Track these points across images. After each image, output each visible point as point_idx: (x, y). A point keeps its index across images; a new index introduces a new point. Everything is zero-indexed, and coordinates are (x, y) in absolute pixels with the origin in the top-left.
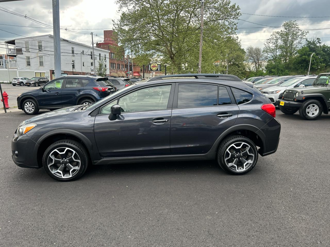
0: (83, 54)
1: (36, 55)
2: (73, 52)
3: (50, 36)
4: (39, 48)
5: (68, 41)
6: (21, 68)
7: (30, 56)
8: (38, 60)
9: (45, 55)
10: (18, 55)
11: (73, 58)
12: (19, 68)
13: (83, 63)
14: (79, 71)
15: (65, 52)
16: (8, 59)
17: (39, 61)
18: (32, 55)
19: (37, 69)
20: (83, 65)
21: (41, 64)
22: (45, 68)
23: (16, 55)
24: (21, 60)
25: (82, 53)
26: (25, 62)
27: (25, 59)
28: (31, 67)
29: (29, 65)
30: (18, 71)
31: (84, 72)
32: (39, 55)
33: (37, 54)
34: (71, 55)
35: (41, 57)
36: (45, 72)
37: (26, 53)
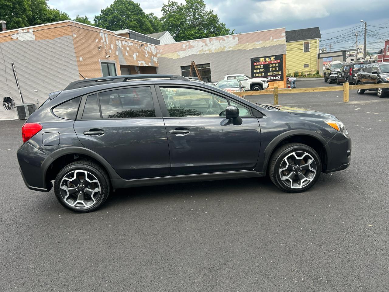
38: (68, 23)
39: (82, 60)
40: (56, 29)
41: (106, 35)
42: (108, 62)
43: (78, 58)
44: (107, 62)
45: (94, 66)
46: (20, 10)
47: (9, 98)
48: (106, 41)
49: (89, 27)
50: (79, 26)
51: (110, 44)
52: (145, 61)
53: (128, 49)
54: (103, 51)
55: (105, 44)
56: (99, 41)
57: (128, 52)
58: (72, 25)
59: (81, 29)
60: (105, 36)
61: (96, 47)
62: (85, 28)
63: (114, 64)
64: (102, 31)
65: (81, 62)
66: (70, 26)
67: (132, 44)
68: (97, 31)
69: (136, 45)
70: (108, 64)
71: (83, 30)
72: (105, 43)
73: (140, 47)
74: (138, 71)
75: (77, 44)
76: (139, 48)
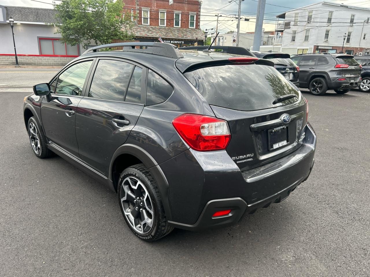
0: (367, 22)
1: (303, 29)
2: (352, 21)
3: (323, 3)
4: (308, 20)
5: (347, 7)
6: (285, 45)
7: (297, 29)
8: (303, 34)
9: (313, 27)
10: (285, 30)
11: (350, 29)
12: (283, 45)
13: (365, 35)
14: (355, 46)
15: (340, 21)
16: (275, 35)
17: (305, 35)
18: (299, 29)
19: (300, 45)
20: (364, 38)
21: (307, 38)
22: (310, 43)
23: (283, 29)
24: (287, 35)
25: (365, 22)
26: (290, 37)
27: (291, 34)
28: (294, 43)
29: (294, 40)
30: (282, 47)
31: (363, 47)
32: (307, 28)
33: (304, 27)
34: (349, 24)
35: (308, 30)
36: (308, 48)
37: (294, 27)
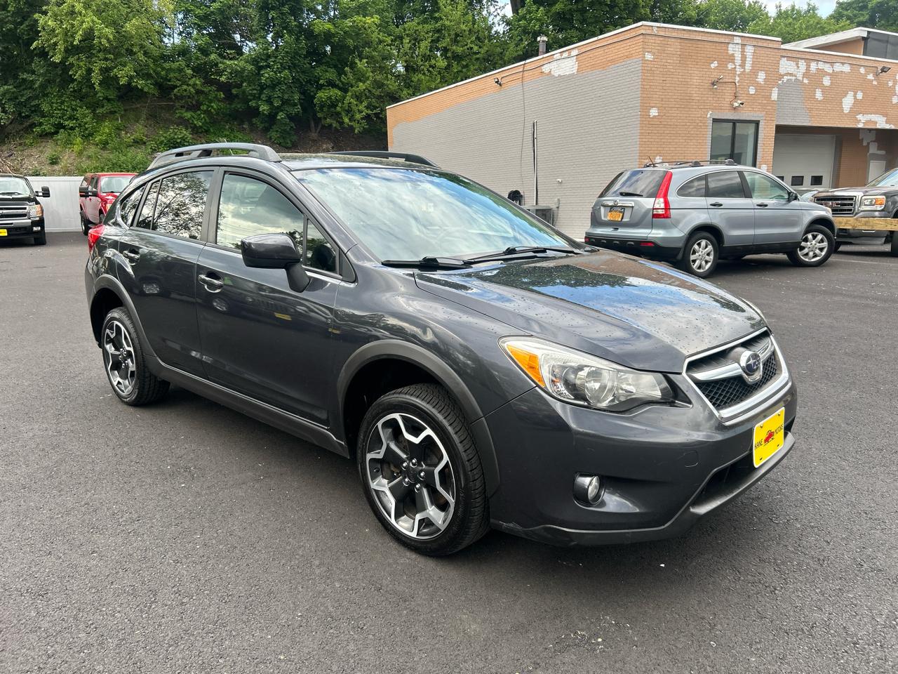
38: (641, 28)
39: (657, 114)
40: (616, 44)
41: (749, 50)
42: (735, 118)
43: (645, 108)
44: (731, 118)
45: (689, 130)
46: (625, 10)
47: (517, 192)
48: (743, 65)
49: (697, 34)
50: (668, 34)
51: (754, 73)
52: (885, 115)
53: (827, 81)
54: (729, 91)
55: (738, 73)
56: (722, 65)
57: (824, 89)
58: (649, 32)
59: (673, 40)
60: (743, 52)
61: (706, 82)
62: (686, 36)
63: (757, 123)
64: (737, 40)
65: (653, 118)
66: (641, 37)
67: (847, 68)
68: (723, 40)
69: (862, 70)
70: (734, 123)
71: (677, 44)
72: (739, 70)
73: (876, 75)
74: (868, 144)
75: (652, 78)
76: (870, 77)
